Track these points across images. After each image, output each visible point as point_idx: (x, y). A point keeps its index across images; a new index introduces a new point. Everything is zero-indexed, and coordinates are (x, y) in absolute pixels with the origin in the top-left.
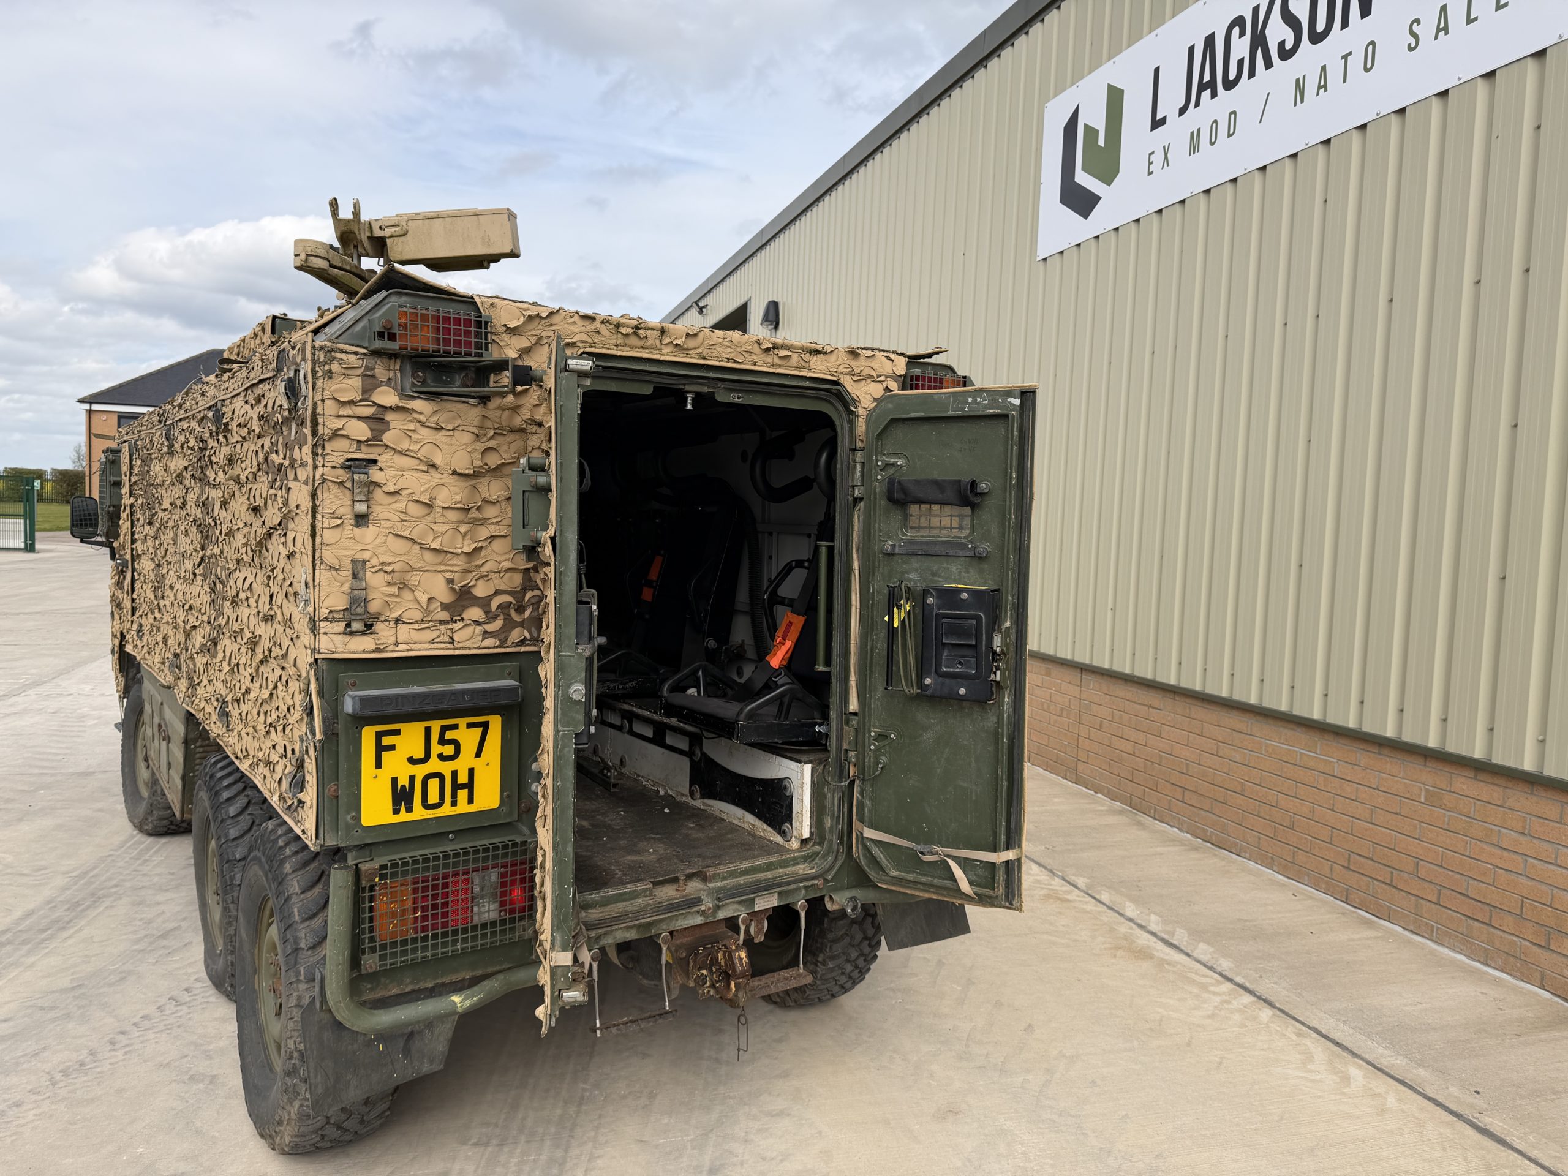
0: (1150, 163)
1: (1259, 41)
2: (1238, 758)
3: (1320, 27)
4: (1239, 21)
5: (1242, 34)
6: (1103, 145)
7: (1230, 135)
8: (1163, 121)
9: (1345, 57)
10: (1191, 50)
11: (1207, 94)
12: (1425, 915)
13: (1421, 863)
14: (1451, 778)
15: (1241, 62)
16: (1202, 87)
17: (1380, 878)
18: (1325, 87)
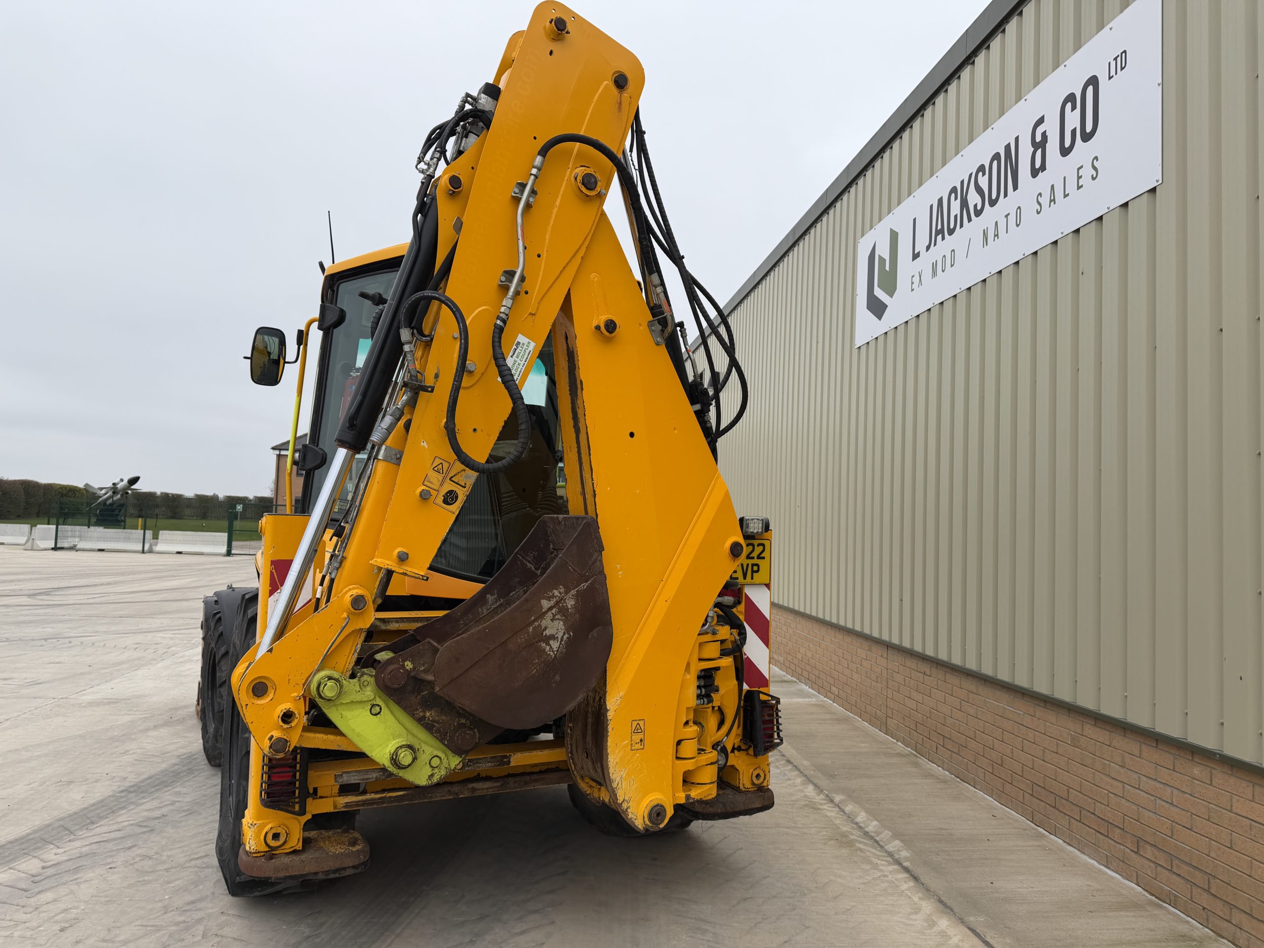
0: (912, 283)
1: (964, 204)
2: (972, 712)
3: (994, 196)
4: (954, 190)
5: (956, 199)
6: (888, 269)
7: (952, 266)
8: (919, 255)
9: (1007, 216)
10: (931, 207)
11: (940, 238)
12: (1075, 831)
13: (1071, 790)
14: (1083, 725)
15: (956, 216)
16: (937, 233)
17: (1050, 803)
18: (997, 236)
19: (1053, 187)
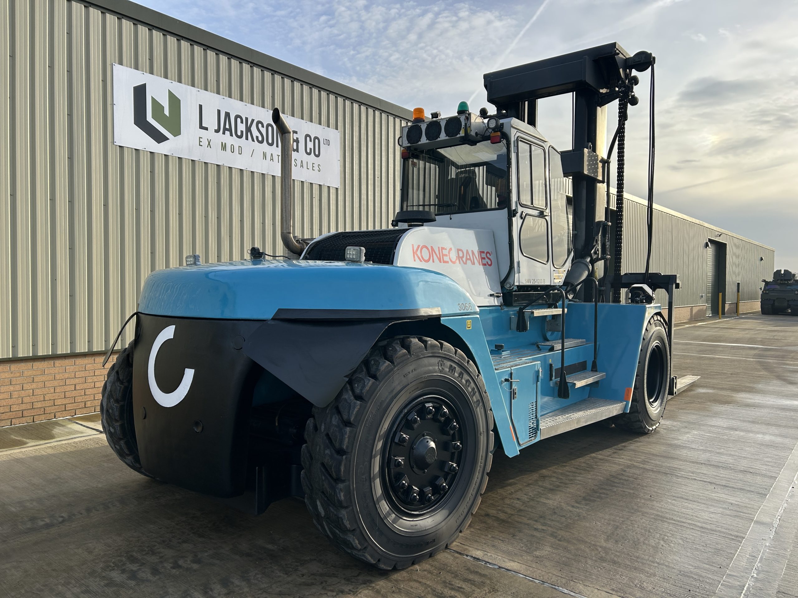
0: (200, 141)
1: (248, 129)
3: (270, 141)
4: (240, 117)
5: (242, 122)
6: (168, 116)
7: (239, 154)
8: (206, 129)
10: (219, 112)
11: (227, 133)
15: (242, 132)
16: (225, 129)
18: (273, 159)
19: (302, 161)
